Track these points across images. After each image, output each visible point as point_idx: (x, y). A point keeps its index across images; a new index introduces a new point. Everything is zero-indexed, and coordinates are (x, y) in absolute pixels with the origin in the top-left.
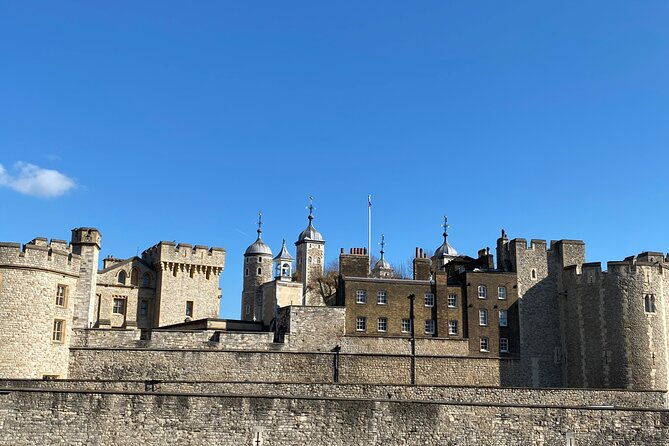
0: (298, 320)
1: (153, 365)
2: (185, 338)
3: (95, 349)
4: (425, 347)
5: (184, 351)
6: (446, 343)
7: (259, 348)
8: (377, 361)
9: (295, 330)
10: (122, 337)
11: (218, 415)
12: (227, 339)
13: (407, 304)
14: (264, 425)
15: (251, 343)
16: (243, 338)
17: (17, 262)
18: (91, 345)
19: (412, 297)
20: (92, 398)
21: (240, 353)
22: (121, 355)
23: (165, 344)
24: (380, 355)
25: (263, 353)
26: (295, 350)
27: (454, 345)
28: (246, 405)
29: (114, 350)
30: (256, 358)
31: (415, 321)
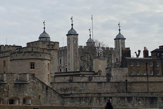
0: (114, 72)
1: (74, 87)
2: (83, 79)
3: (58, 83)
4: (151, 79)
5: (83, 83)
6: (157, 78)
7: (104, 81)
8: (137, 84)
9: (114, 75)
10: (65, 79)
11: (120, 102)
12: (95, 78)
13: (145, 66)
14: (131, 104)
15: (101, 79)
16: (99, 78)
17: (40, 58)
18: (56, 82)
19: (147, 63)
20: (89, 98)
21: (99, 83)
22: (65, 84)
23: (77, 81)
24: (138, 82)
25: (105, 82)
26: (114, 81)
27: (159, 78)
28: (126, 99)
29: (63, 83)
30: (103, 84)
31: (148, 71)
